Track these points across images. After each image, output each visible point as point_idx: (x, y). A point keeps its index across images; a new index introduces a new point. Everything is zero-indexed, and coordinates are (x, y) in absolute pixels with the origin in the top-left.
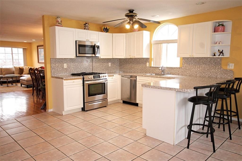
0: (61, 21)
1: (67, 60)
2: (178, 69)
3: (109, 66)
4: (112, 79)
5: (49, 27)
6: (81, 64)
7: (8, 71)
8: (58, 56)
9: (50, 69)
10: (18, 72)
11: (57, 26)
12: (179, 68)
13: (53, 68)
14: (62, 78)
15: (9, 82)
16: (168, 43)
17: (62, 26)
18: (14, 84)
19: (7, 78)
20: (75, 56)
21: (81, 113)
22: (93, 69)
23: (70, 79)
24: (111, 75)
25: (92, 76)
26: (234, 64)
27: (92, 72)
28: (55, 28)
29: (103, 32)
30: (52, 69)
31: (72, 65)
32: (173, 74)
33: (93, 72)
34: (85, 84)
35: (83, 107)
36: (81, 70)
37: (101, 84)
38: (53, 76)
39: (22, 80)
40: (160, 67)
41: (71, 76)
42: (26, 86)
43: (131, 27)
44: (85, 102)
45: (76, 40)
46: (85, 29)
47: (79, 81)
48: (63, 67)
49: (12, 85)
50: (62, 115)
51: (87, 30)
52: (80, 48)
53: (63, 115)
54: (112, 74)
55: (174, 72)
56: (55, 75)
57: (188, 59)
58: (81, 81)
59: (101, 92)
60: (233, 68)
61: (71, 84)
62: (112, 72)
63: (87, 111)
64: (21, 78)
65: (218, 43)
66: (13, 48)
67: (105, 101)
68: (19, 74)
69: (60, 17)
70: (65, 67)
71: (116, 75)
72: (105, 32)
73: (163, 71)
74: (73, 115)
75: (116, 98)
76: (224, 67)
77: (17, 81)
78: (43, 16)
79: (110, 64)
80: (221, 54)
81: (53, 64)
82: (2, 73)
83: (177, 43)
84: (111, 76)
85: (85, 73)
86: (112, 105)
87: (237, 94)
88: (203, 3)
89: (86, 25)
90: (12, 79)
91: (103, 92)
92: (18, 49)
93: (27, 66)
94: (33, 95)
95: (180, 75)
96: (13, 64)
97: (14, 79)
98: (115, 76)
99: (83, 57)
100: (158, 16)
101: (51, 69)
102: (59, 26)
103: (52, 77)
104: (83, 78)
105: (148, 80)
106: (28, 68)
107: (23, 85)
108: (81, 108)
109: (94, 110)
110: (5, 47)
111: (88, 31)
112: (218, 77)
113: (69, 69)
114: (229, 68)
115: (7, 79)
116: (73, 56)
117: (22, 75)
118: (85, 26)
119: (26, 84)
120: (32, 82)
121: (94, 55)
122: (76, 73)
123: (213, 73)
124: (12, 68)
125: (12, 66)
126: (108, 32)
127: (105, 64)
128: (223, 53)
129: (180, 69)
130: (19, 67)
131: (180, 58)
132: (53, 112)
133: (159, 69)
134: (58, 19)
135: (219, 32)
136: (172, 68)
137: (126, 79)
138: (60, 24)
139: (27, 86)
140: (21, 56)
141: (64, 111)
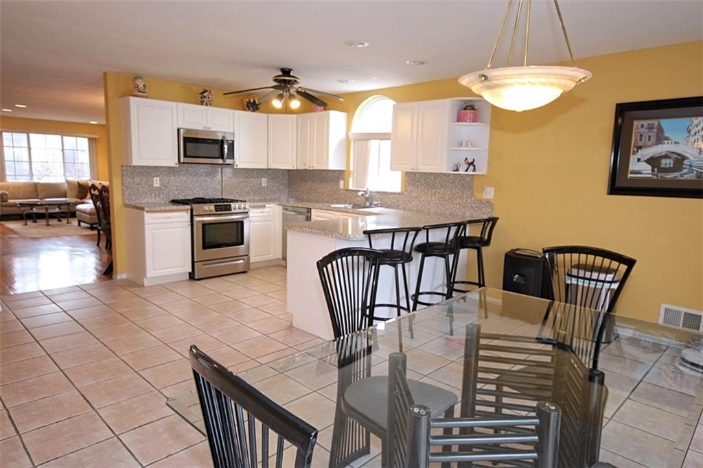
0: (144, 86)
1: (162, 170)
2: (398, 195)
3: (263, 185)
4: (261, 214)
5: (120, 97)
6: (194, 180)
7: (52, 190)
8: (137, 161)
9: (121, 190)
10: (75, 193)
11: (134, 96)
12: (399, 193)
13: (126, 187)
14: (142, 209)
15: (52, 216)
16: (382, 139)
17: (147, 97)
18: (64, 221)
19: (47, 206)
20: (177, 161)
21: (187, 283)
22: (222, 190)
23: (160, 211)
24: (259, 204)
25: (212, 207)
26: (493, 189)
27: (221, 197)
28: (129, 100)
29: (245, 110)
30: (125, 189)
31: (173, 180)
32: (387, 207)
33: (224, 198)
34: (195, 223)
35: (190, 271)
36: (195, 192)
37: (236, 224)
38: (128, 203)
39: (80, 211)
40: (359, 191)
41: (170, 204)
42: (89, 226)
43: (283, 105)
44: (195, 260)
45: (180, 127)
46: (202, 103)
47: (181, 217)
48: (151, 185)
49: (59, 223)
50: (143, 286)
51: (207, 105)
52: (188, 144)
53: (145, 285)
54: (263, 204)
55: (390, 203)
56: (133, 202)
57: (415, 175)
58: (187, 216)
59: (234, 240)
60: (492, 197)
61: (164, 220)
62: (271, 199)
63: (199, 280)
64: (80, 207)
65: (464, 145)
66: (65, 135)
67: (243, 259)
68: (77, 198)
69: (141, 78)
70: (155, 185)
71: (272, 205)
72: (249, 109)
73: (367, 199)
74: (165, 287)
75: (271, 255)
76: (478, 196)
77: (69, 213)
78: (105, 74)
79: (264, 182)
80: (472, 167)
81: (128, 177)
82: (38, 195)
83: (390, 139)
84: (259, 207)
85: (203, 198)
86: (260, 270)
87: (484, 250)
88: (422, 63)
89: (205, 94)
90: (60, 209)
91: (240, 241)
92: (78, 138)
93: (98, 180)
94: (98, 245)
96: (64, 175)
97: (64, 209)
98: (268, 207)
99: (198, 165)
100: (353, 81)
101: (123, 189)
102: (138, 96)
103: (126, 205)
104: (192, 210)
106: (100, 184)
107: (82, 224)
108: (186, 273)
109: (217, 279)
110: (45, 134)
111: (208, 107)
113: (165, 189)
114: (485, 197)
115: (47, 209)
116: (173, 162)
117: (84, 200)
118: (203, 96)
119: (88, 222)
120: (96, 217)
121: (221, 160)
122: (183, 198)
124: (62, 184)
125: (63, 177)
126: (257, 109)
127: (253, 181)
128: (474, 166)
129: (402, 196)
130: (78, 183)
131: (402, 172)
132: (126, 280)
133: (358, 196)
134: (137, 80)
135: (466, 121)
136: (386, 193)
137: (292, 215)
138: (140, 93)
139: (92, 225)
140: (84, 157)
141: (145, 276)
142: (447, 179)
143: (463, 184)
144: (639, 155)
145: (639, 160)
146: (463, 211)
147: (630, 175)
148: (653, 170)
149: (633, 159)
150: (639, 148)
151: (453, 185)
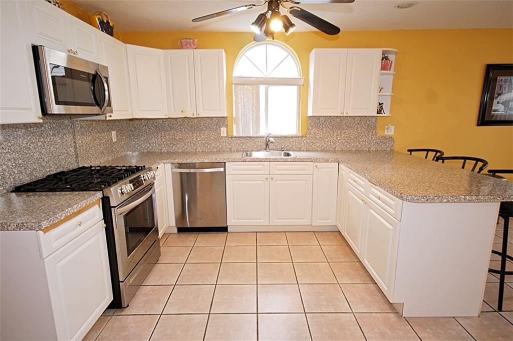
2: (299, 138)
3: (113, 140)
12: (302, 137)
20: (40, 112)
26: (394, 127)
34: (115, 218)
35: (112, 299)
44: (121, 279)
47: (93, 215)
55: (290, 146)
60: (393, 134)
61: (73, 233)
63: (128, 306)
76: (380, 133)
79: (114, 135)
95: (303, 151)
104: (105, 199)
105: (261, 170)
112: (371, 149)
114: (388, 134)
121: (98, 108)
123: (364, 143)
127: (105, 136)
129: (304, 138)
135: (387, 70)
136: (285, 137)
142: (353, 121)
143: (369, 124)
144: (498, 100)
145: (498, 103)
147: (492, 113)
148: (505, 109)
149: (495, 101)
150: (499, 95)
151: (359, 126)
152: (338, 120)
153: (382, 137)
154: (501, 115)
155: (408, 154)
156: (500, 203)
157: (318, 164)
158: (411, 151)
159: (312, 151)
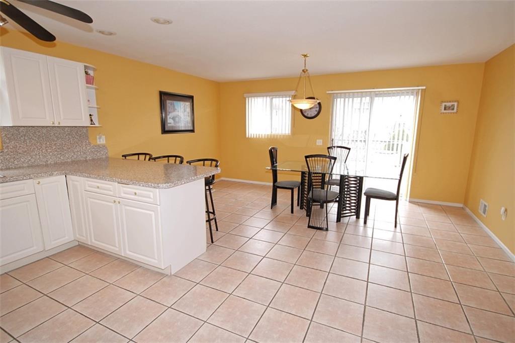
26: (104, 137)
60: (105, 143)
76: (94, 142)
112: (88, 159)
114: (101, 143)
123: (79, 153)
143: (80, 134)
146: (85, 156)
151: (70, 137)
152: (44, 131)
153: (95, 146)
154: (172, 126)
155: (123, 159)
156: (204, 179)
157: (40, 180)
158: (125, 156)
159: (15, 168)
